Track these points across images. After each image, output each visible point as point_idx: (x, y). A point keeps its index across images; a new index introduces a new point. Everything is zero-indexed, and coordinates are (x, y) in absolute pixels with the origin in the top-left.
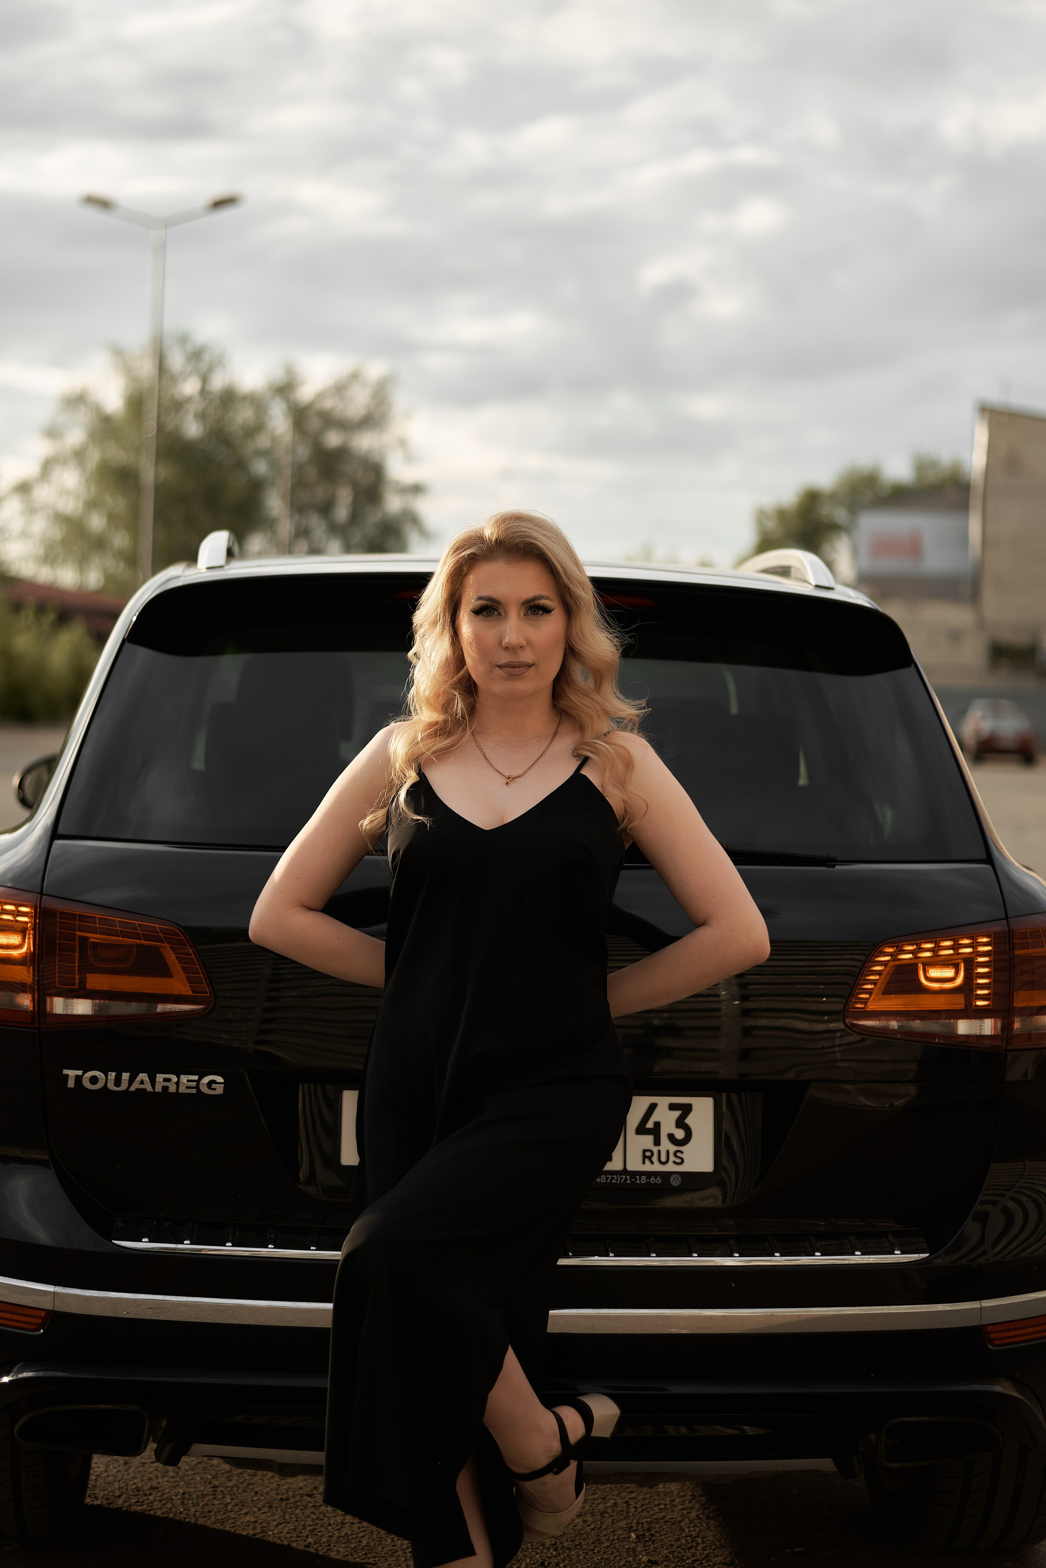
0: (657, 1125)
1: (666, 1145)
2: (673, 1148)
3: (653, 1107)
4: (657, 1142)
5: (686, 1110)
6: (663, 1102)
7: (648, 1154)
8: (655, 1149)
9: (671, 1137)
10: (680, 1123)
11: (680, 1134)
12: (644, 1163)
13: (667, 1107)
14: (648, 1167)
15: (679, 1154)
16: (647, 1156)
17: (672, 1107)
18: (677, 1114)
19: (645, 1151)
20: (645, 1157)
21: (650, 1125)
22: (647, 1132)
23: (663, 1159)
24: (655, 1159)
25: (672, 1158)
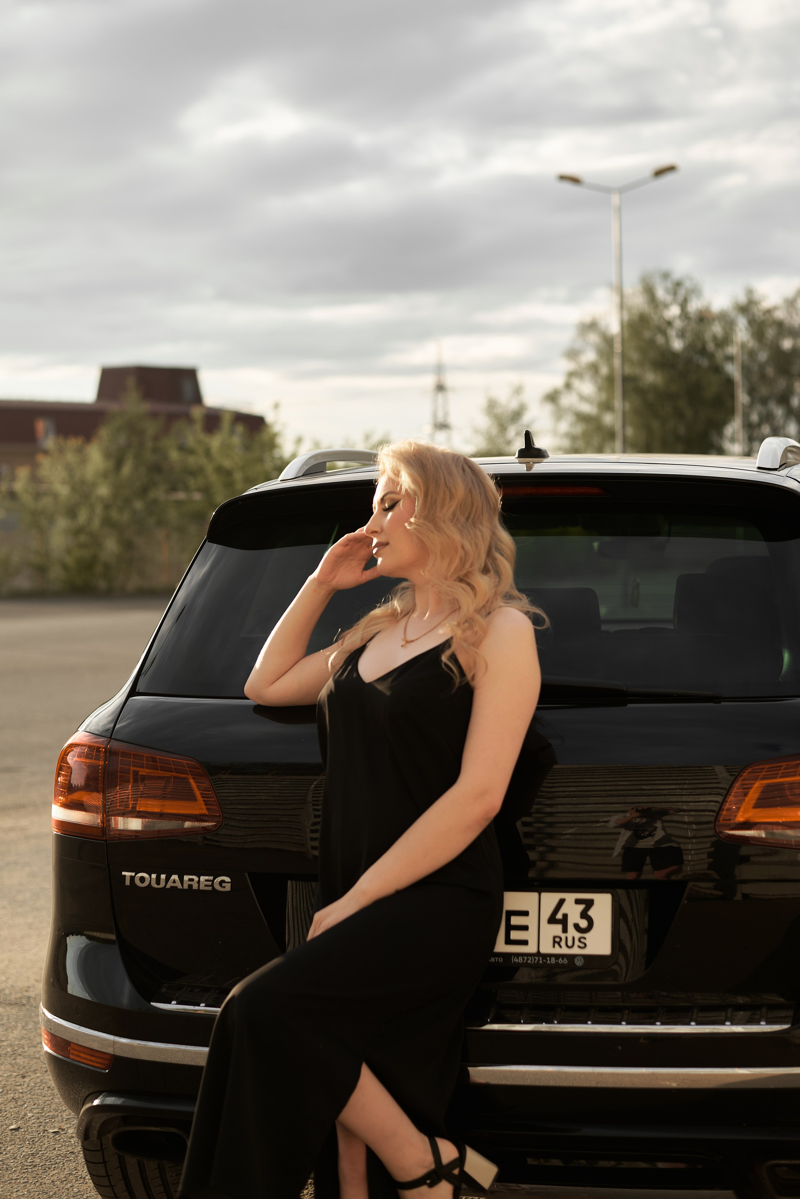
0: (565, 916)
1: (572, 932)
2: (577, 935)
3: (562, 902)
4: (565, 930)
5: (589, 904)
6: (570, 897)
7: (557, 940)
8: (563, 936)
9: (577, 927)
10: (584, 915)
11: (584, 924)
12: (554, 946)
13: (573, 901)
14: (557, 950)
15: (582, 940)
16: (556, 941)
17: (578, 902)
18: (581, 907)
19: (555, 937)
20: (554, 942)
21: (559, 916)
22: (557, 922)
23: (570, 944)
24: (563, 943)
25: (577, 943)
